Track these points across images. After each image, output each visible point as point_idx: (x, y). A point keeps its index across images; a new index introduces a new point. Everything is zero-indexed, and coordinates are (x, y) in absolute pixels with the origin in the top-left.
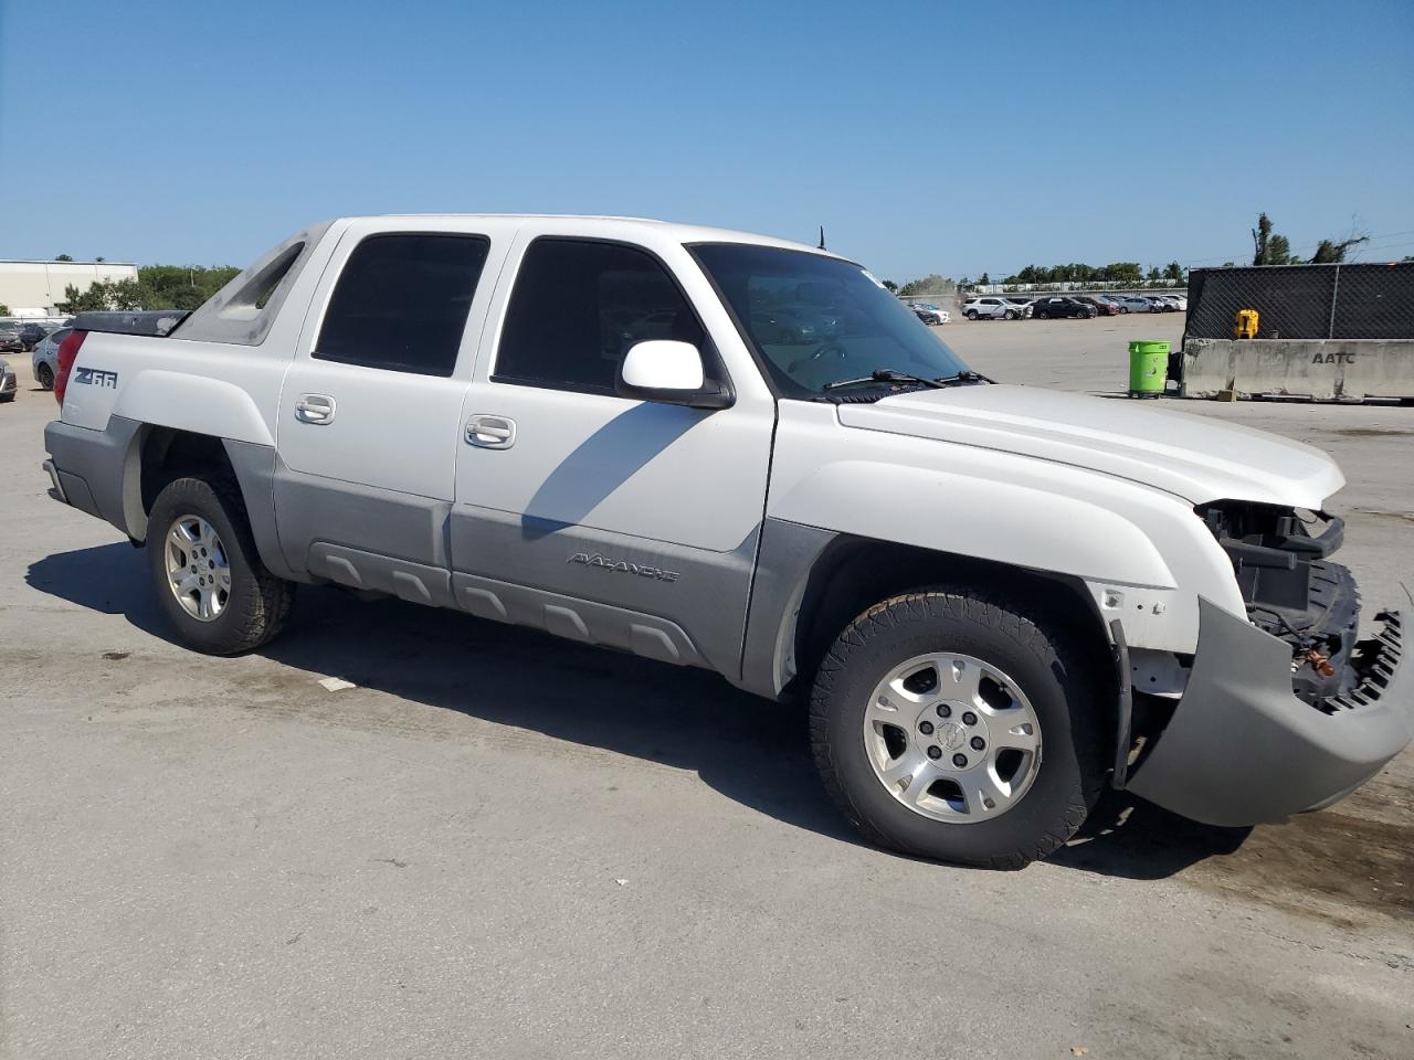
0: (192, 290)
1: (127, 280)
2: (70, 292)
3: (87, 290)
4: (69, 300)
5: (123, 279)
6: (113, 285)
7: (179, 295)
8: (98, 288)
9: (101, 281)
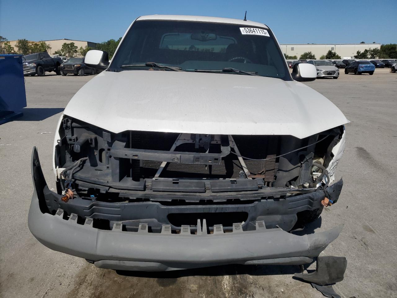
0: (396, 51)
1: (376, 49)
2: (358, 53)
3: (363, 52)
4: (357, 55)
5: (374, 48)
6: (371, 50)
7: (391, 53)
8: (366, 51)
9: (368, 49)
